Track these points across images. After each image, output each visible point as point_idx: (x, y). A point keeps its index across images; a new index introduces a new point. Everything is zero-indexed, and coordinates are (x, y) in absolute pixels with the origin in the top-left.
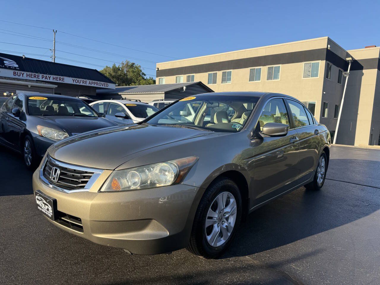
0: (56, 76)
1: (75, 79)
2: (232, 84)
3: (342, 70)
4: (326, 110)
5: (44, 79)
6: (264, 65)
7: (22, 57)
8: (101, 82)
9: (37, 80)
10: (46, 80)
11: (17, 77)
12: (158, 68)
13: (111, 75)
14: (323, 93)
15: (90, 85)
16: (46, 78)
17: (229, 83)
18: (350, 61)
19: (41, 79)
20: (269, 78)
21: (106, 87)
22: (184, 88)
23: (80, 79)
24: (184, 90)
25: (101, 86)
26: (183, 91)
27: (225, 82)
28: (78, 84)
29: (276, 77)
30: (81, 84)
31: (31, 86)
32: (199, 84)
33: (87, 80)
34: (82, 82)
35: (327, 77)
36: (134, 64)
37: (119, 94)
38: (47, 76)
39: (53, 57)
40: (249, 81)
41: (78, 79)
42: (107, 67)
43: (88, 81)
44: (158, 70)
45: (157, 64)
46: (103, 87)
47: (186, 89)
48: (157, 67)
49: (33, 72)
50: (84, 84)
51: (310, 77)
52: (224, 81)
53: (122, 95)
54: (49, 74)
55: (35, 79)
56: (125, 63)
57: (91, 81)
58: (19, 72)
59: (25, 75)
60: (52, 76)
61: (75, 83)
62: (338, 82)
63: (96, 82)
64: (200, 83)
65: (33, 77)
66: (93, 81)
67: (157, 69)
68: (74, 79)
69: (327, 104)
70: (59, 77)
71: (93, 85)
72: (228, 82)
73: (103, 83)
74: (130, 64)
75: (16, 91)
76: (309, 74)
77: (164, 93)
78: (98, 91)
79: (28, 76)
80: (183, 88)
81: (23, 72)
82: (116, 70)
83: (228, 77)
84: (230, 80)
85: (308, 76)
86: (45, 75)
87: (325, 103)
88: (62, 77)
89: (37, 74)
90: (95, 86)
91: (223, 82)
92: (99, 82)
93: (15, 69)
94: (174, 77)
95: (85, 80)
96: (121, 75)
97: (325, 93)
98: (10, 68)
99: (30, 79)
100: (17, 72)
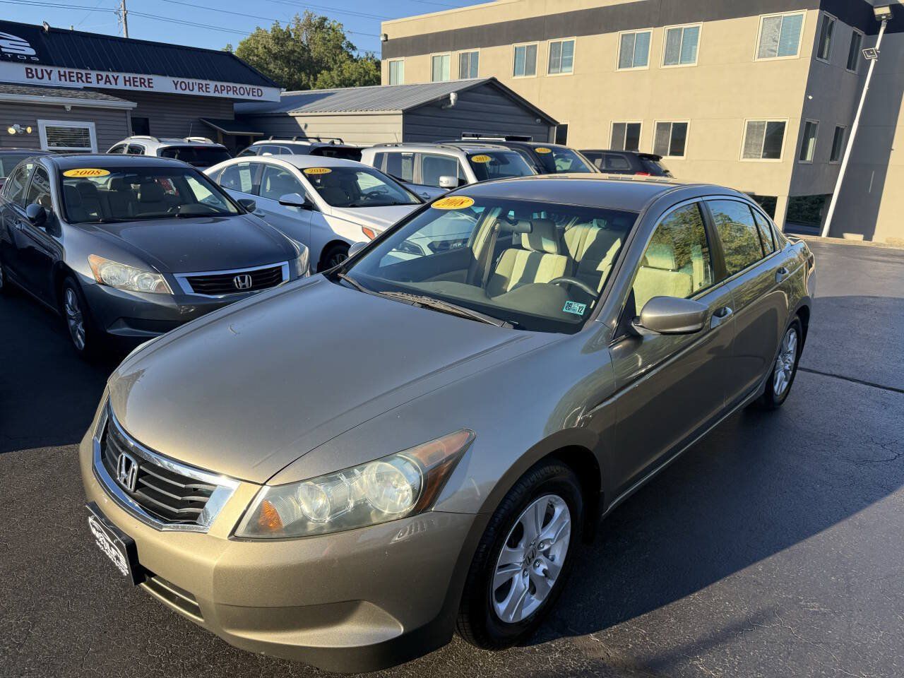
0: (132, 75)
1: (180, 80)
2: (574, 75)
3: (860, 32)
4: (812, 141)
5: (102, 85)
6: (659, 24)
7: (42, 28)
8: (244, 86)
9: (86, 89)
10: (108, 86)
11: (35, 81)
12: (386, 36)
13: (269, 51)
14: (806, 99)
15: (217, 95)
16: (108, 81)
17: (567, 72)
18: (884, 17)
19: (94, 85)
20: (670, 58)
21: (257, 98)
22: (453, 97)
23: (191, 81)
24: (452, 102)
25: (246, 97)
26: (450, 106)
27: (556, 70)
28: (187, 92)
29: (688, 57)
30: (196, 92)
31: (73, 108)
32: (490, 83)
33: (208, 82)
34: (196, 88)
35: (820, 55)
36: (325, 19)
37: (291, 114)
38: (110, 74)
39: (122, 13)
40: (619, 68)
41: (186, 80)
42: (258, 29)
43: (212, 84)
44: (387, 40)
45: (383, 23)
46: (251, 97)
47: (456, 101)
48: (383, 33)
49: (74, 67)
50: (201, 93)
51: (775, 56)
52: (554, 67)
53: (296, 118)
54: (113, 71)
55: (81, 85)
56: (303, 19)
57: (219, 84)
58: (39, 68)
59: (54, 75)
60: (121, 75)
61: (179, 91)
62: (849, 67)
63: (231, 85)
64: (494, 83)
65: (75, 79)
66: (225, 84)
67: (382, 38)
68: (176, 79)
69: (815, 125)
70: (139, 76)
71: (224, 95)
72: (564, 69)
73: (248, 87)
74: (315, 20)
75: (36, 121)
76: (774, 48)
77: (401, 112)
78: (237, 106)
79: (63, 78)
80: (448, 97)
81: (49, 69)
82: (281, 38)
83: (565, 57)
84: (571, 65)
85: (771, 52)
86: (104, 74)
87: (809, 124)
88: (146, 77)
89: (83, 72)
90: (231, 95)
91: (551, 71)
92: (238, 86)
93: (28, 60)
94: (428, 57)
95: (204, 82)
96: (293, 51)
97: (810, 97)
98: (14, 58)
99: (68, 84)
100: (33, 67)
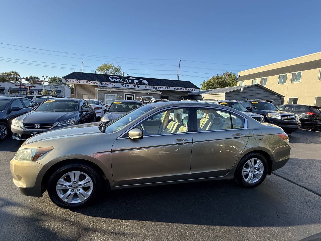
0: (165, 87)
1: (176, 87)
5: (159, 89)
7: (150, 78)
8: (190, 88)
9: (156, 90)
10: (160, 89)
11: (147, 89)
12: (239, 75)
15: (184, 91)
16: (160, 88)
17: (298, 82)
19: (158, 89)
21: (193, 91)
22: (242, 89)
23: (178, 88)
25: (191, 91)
26: (241, 92)
27: (294, 81)
28: (177, 90)
30: (179, 90)
31: (149, 93)
32: (257, 85)
33: (182, 88)
34: (179, 89)
36: (231, 73)
37: (200, 95)
38: (161, 87)
39: (178, 75)
40: (320, 79)
41: (177, 88)
43: (183, 88)
45: (239, 72)
46: (192, 91)
47: (243, 90)
49: (154, 86)
50: (180, 90)
52: (293, 80)
53: (202, 96)
54: (162, 86)
55: (155, 89)
56: (225, 73)
57: (184, 88)
58: (148, 86)
59: (150, 87)
60: (163, 87)
61: (175, 90)
63: (187, 88)
66: (186, 88)
68: (175, 87)
70: (167, 87)
71: (185, 91)
73: (191, 89)
74: (229, 74)
77: (225, 93)
78: (189, 94)
81: (149, 86)
83: (297, 77)
84: (300, 80)
86: (160, 87)
88: (168, 87)
89: (156, 86)
90: (187, 91)
91: (292, 82)
92: (189, 88)
93: (146, 85)
94: (251, 80)
95: (181, 88)
98: (144, 84)
99: (153, 89)
100: (147, 86)
